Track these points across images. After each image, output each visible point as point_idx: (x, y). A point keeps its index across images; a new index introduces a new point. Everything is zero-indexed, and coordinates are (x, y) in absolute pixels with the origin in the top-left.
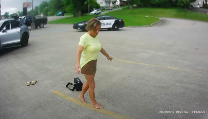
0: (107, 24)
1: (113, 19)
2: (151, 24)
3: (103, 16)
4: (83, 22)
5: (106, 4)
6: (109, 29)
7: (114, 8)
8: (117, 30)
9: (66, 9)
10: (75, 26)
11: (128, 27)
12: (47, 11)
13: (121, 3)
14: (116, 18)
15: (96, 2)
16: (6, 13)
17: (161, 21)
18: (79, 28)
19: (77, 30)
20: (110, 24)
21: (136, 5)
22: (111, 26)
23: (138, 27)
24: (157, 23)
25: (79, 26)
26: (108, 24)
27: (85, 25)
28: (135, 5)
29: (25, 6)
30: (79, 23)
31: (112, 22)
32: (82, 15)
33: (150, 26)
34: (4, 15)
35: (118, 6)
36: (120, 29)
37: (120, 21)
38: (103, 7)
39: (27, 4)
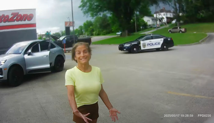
0: (155, 44)
1: (162, 38)
2: (200, 41)
3: (150, 35)
4: (130, 42)
5: (153, 22)
6: (158, 50)
7: (162, 25)
8: (167, 50)
9: (112, 29)
10: (121, 47)
11: (177, 46)
12: (93, 30)
13: (168, 20)
14: (165, 37)
15: (143, 20)
16: (47, 32)
17: (209, 37)
18: (125, 50)
19: (123, 52)
20: (159, 43)
21: (183, 21)
22: (159, 46)
23: (187, 45)
24: (205, 39)
25: (125, 47)
26: (157, 44)
27: (131, 45)
28: (181, 22)
29: (68, 26)
30: (125, 44)
31: (161, 41)
32: (129, 35)
33: (199, 43)
34: (45, 34)
35: (165, 23)
36: (169, 48)
37: (169, 39)
38: (150, 25)
39: (70, 23)
